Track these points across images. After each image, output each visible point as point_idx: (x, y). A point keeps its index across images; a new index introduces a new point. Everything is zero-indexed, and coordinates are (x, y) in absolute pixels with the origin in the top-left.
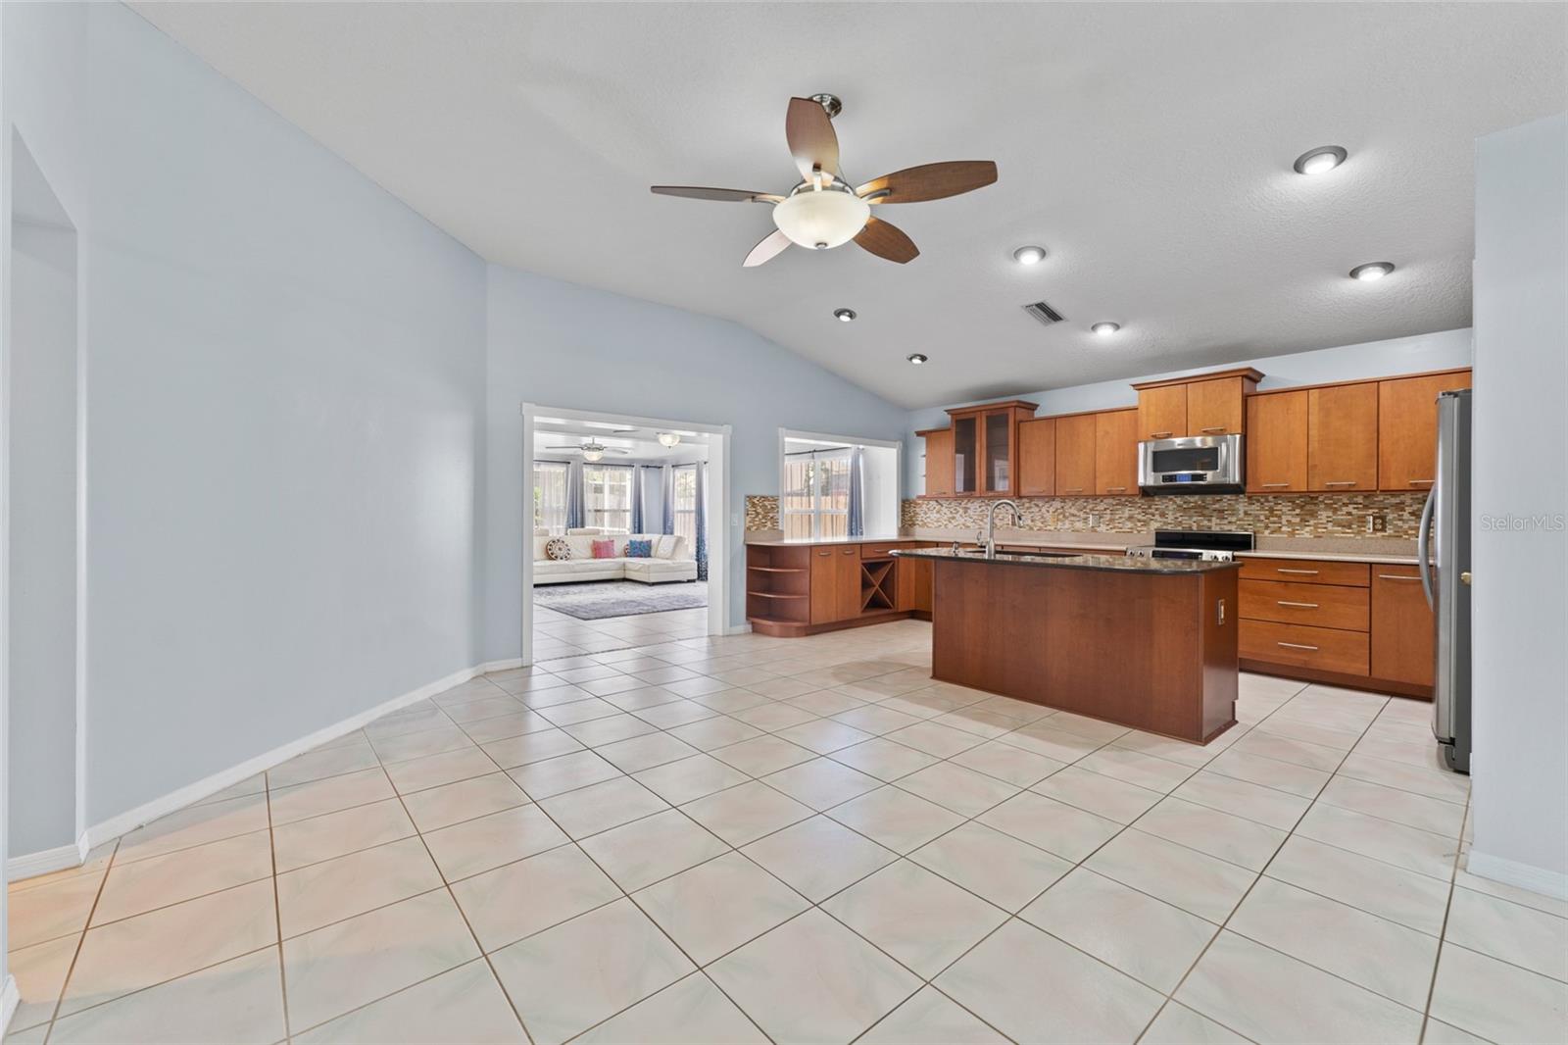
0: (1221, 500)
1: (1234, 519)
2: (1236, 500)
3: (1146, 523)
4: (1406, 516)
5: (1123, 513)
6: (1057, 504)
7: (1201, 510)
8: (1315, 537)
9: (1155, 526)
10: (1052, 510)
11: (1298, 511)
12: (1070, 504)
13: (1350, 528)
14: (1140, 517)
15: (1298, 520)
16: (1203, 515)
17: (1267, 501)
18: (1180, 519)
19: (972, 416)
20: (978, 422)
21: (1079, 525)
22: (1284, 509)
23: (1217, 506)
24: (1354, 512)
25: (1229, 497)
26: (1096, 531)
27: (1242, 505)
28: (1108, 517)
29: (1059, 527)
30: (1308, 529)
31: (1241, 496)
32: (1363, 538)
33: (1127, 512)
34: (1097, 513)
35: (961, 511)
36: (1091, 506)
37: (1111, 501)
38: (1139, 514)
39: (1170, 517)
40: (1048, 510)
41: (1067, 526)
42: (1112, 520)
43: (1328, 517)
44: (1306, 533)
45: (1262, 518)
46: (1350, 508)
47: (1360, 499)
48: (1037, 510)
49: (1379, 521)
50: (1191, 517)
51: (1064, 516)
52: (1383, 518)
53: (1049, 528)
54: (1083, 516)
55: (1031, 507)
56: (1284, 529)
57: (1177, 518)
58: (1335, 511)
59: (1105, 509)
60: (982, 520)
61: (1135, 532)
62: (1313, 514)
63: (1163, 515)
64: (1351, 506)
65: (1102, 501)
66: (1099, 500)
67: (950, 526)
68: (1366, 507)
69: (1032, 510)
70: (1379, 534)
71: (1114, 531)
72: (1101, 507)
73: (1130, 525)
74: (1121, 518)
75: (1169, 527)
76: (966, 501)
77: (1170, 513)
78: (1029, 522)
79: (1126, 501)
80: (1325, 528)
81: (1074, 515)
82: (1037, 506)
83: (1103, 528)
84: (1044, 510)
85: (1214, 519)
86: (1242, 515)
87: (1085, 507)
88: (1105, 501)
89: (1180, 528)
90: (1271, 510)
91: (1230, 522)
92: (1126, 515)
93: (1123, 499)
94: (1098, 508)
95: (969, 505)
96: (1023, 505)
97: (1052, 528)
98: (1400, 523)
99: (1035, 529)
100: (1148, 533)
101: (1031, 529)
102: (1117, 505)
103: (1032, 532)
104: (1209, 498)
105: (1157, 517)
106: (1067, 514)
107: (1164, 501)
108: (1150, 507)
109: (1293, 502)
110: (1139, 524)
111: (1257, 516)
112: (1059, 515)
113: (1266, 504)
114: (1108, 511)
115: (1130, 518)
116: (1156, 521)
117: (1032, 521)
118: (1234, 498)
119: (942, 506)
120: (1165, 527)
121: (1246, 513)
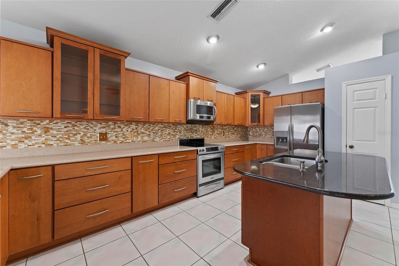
0: (196, 126)
1: (199, 133)
2: (199, 127)
3: (174, 136)
4: (227, 132)
5: (166, 131)
6: (133, 126)
7: (191, 130)
8: (215, 138)
9: (178, 137)
10: (130, 130)
11: (211, 131)
12: (141, 127)
13: (220, 135)
14: (172, 133)
15: (211, 133)
16: (192, 132)
17: (206, 127)
18: (185, 134)
19: (83, 47)
20: (90, 56)
21: (146, 138)
22: (209, 130)
23: (195, 129)
24: (220, 131)
25: (198, 125)
26: (154, 141)
27: (200, 128)
28: (160, 133)
29: (134, 140)
30: (213, 136)
31: (201, 125)
32: (222, 138)
33: (168, 131)
34: (154, 131)
35: (39, 132)
36: (152, 128)
37: (160, 125)
38: (172, 132)
39: (183, 133)
40: (127, 130)
41: (139, 140)
42: (161, 135)
43: (216, 132)
44: (213, 137)
45: (205, 133)
46: (219, 130)
47: (221, 127)
48: (120, 130)
49: (224, 133)
50: (188, 133)
51: (138, 133)
52: (224, 132)
53: (128, 141)
54: (147, 132)
55: (115, 128)
56: (209, 136)
57: (184, 133)
58: (218, 130)
59: (159, 130)
60: (69, 139)
61: (171, 140)
62: (214, 132)
63: (180, 132)
64: (220, 129)
65: (157, 126)
66: (155, 125)
67: (22, 146)
68: (222, 129)
69: (116, 130)
70: (224, 137)
71: (162, 140)
72: (157, 128)
73: (169, 137)
74: (165, 134)
75: (182, 137)
76: (47, 121)
77: (182, 131)
78: (114, 138)
79: (167, 126)
80: (216, 135)
81: (143, 133)
82: (119, 127)
83: (157, 139)
84: (124, 130)
85: (194, 133)
86: (201, 132)
87: (149, 129)
88: (158, 125)
89: (185, 138)
90: (207, 130)
91: (198, 135)
92: (167, 132)
93: (166, 125)
94: (155, 129)
95: (51, 125)
96: (109, 126)
97: (130, 141)
98: (226, 133)
99: (118, 142)
100: (175, 140)
101: (115, 142)
102: (164, 127)
103: (116, 144)
104: (193, 126)
105: (178, 133)
106: (139, 132)
107: (180, 126)
108: (176, 129)
109: (210, 128)
110: (172, 136)
111: (204, 132)
112: (134, 132)
113: (206, 128)
114: (160, 131)
115: (169, 134)
116: (178, 135)
117: (116, 137)
118: (199, 126)
119: (7, 125)
120: (181, 137)
121: (202, 131)
